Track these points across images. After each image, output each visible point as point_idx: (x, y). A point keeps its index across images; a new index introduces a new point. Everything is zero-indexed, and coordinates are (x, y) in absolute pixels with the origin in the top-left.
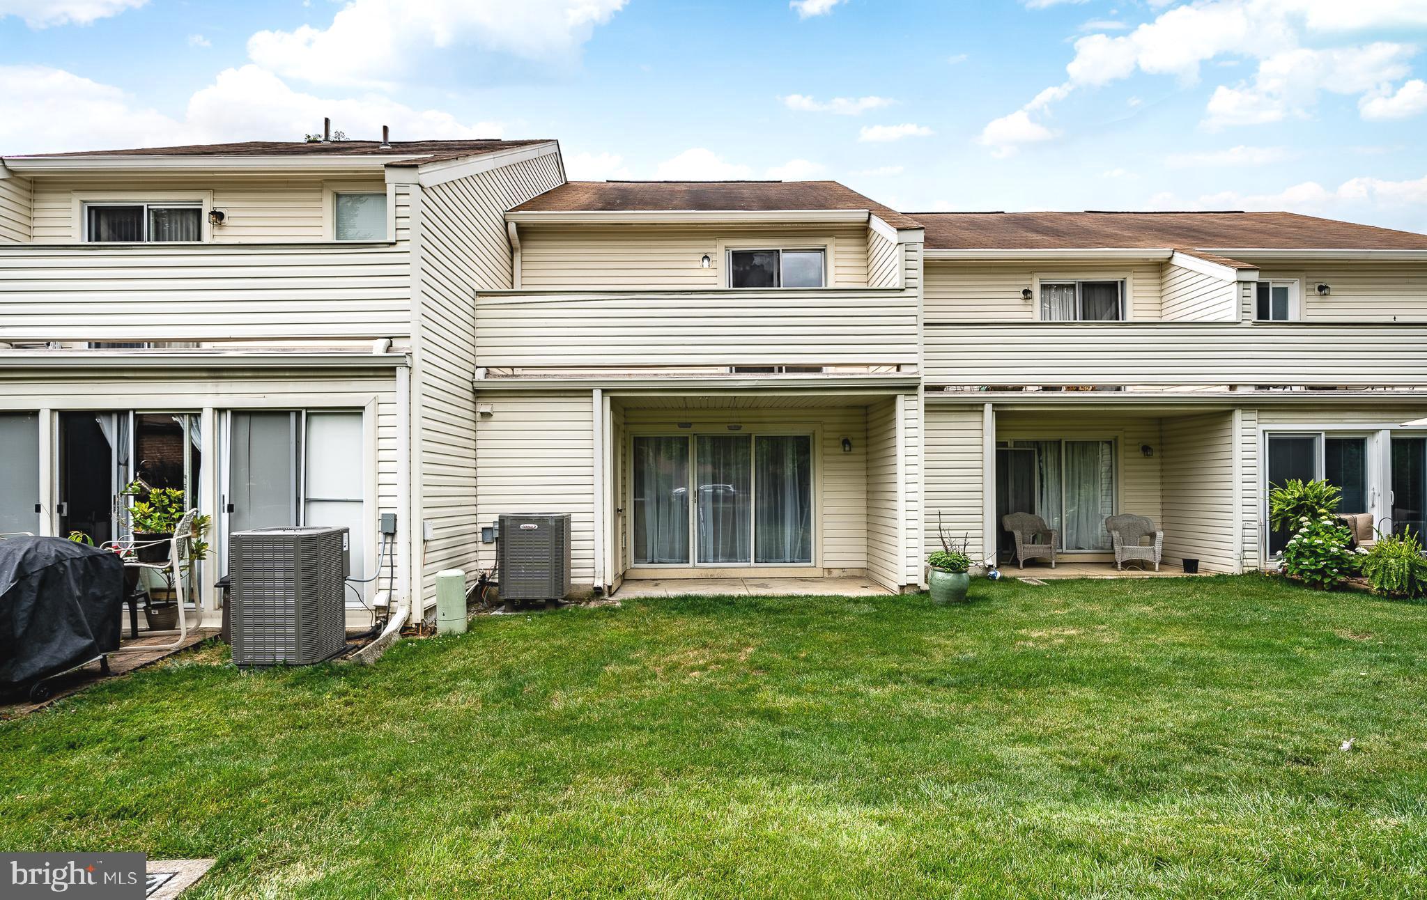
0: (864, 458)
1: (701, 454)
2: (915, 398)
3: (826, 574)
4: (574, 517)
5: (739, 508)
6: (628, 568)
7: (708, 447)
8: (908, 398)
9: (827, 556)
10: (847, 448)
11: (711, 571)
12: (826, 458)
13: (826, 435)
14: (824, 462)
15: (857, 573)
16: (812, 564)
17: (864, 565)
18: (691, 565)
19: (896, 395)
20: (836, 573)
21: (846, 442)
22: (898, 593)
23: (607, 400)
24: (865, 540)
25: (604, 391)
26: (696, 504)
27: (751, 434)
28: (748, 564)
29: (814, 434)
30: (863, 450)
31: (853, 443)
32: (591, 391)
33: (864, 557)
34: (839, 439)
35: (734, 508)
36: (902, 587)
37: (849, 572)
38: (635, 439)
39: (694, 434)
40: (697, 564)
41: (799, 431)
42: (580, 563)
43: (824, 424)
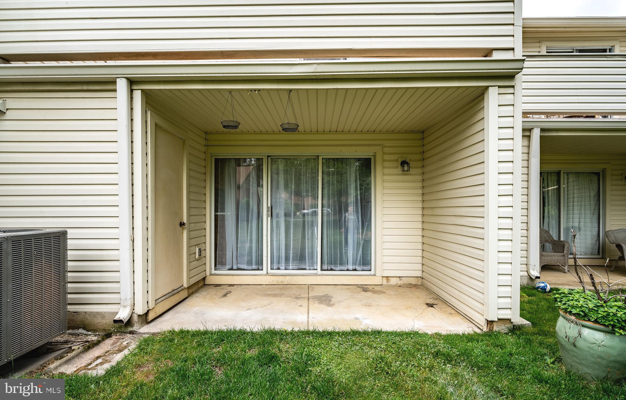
0: (420, 178)
1: (274, 174)
2: (511, 90)
3: (385, 282)
4: (71, 233)
5: (308, 221)
6: (208, 274)
7: (281, 167)
8: (503, 90)
9: (386, 266)
10: (406, 168)
11: (281, 279)
12: (386, 178)
13: (386, 157)
14: (384, 181)
15: (413, 281)
16: (372, 272)
17: (419, 274)
18: (264, 272)
19: (487, 87)
20: (393, 281)
21: (403, 163)
22: (485, 329)
23: (138, 95)
24: (420, 251)
25: (132, 82)
26: (269, 218)
27: (318, 156)
28: (315, 272)
29: (375, 156)
30: (420, 171)
31: (412, 164)
32: (114, 82)
33: (420, 267)
34: (398, 160)
35: (304, 222)
36: (490, 323)
37: (405, 281)
38: (217, 160)
39: (268, 156)
40: (270, 271)
41: (364, 153)
42: (106, 288)
43: (384, 146)
